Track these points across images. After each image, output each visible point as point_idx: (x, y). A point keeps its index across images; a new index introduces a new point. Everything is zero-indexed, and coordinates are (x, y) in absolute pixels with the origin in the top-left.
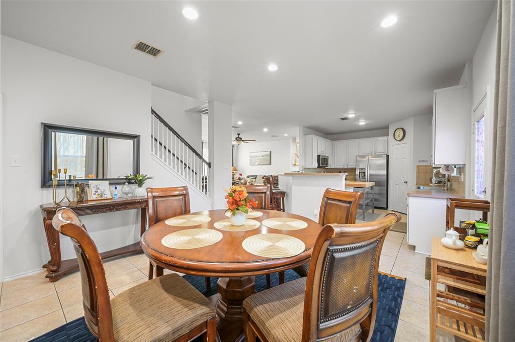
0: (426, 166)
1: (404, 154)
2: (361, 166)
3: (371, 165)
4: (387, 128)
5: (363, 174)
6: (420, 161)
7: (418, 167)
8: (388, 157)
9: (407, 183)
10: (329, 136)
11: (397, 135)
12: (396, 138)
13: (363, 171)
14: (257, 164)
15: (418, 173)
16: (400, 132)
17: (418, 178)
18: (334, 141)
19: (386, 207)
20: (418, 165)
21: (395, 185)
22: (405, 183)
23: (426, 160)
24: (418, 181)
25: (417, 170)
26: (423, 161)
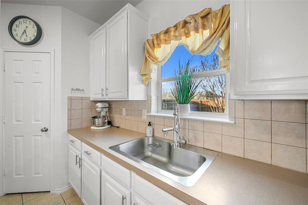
0: (82, 99)
6: (72, 90)
7: (70, 99)
9: (47, 131)
15: (70, 110)
17: (70, 119)
20: (70, 96)
21: (14, 138)
22: (43, 131)
23: (75, 89)
24: (70, 125)
25: (68, 105)
26: (77, 90)
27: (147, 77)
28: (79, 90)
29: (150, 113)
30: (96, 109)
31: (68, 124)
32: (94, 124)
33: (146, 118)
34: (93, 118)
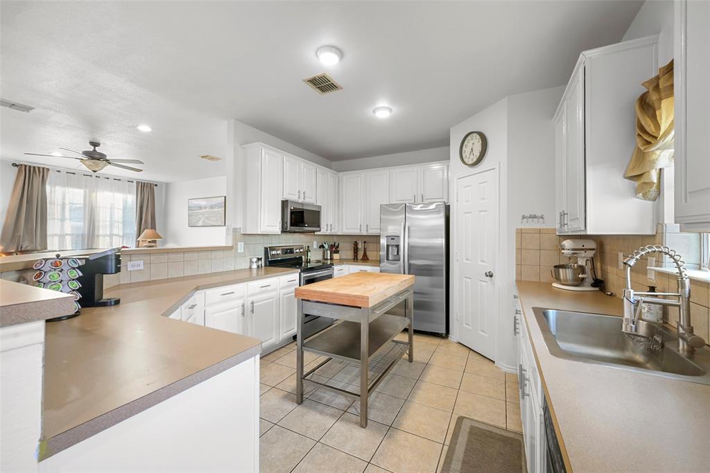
0: (540, 231)
1: (483, 199)
2: (391, 230)
3: (411, 229)
4: (444, 142)
5: (396, 249)
6: (524, 217)
7: (520, 233)
8: (448, 208)
9: (491, 276)
10: (333, 163)
11: (467, 150)
12: (466, 160)
13: (394, 243)
14: (200, 223)
15: (520, 250)
16: (475, 144)
17: (519, 264)
18: (341, 173)
19: (443, 331)
20: (520, 228)
21: (464, 279)
22: (487, 276)
23: (540, 215)
24: (519, 273)
25: (517, 241)
26: (531, 217)
27: (643, 180)
28: (535, 217)
29: (661, 267)
30: (563, 251)
31: (516, 271)
32: (558, 279)
33: (653, 278)
34: (555, 267)
